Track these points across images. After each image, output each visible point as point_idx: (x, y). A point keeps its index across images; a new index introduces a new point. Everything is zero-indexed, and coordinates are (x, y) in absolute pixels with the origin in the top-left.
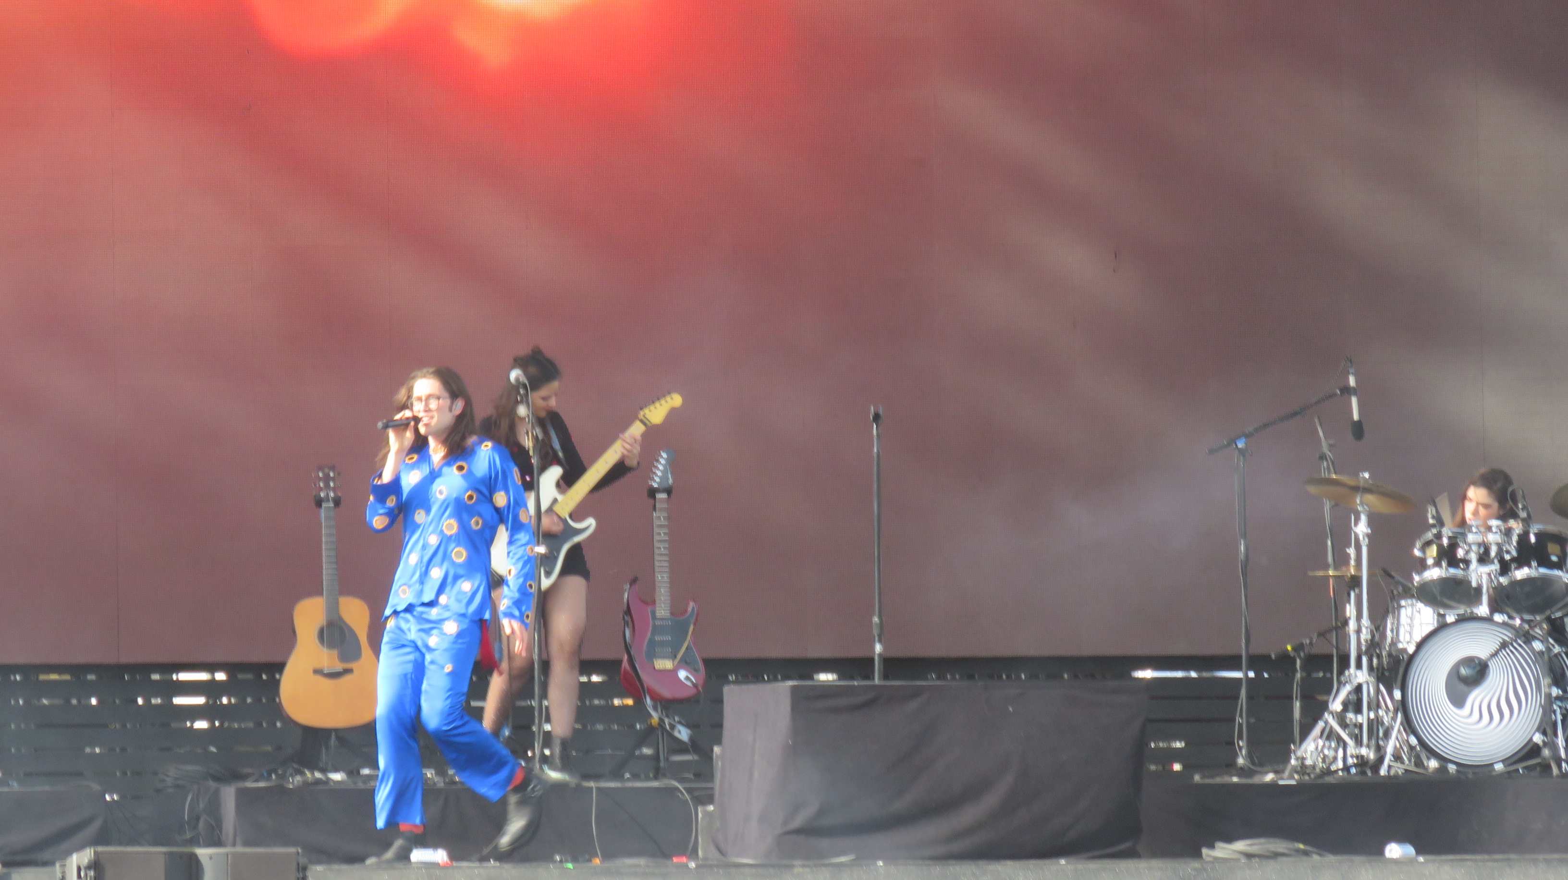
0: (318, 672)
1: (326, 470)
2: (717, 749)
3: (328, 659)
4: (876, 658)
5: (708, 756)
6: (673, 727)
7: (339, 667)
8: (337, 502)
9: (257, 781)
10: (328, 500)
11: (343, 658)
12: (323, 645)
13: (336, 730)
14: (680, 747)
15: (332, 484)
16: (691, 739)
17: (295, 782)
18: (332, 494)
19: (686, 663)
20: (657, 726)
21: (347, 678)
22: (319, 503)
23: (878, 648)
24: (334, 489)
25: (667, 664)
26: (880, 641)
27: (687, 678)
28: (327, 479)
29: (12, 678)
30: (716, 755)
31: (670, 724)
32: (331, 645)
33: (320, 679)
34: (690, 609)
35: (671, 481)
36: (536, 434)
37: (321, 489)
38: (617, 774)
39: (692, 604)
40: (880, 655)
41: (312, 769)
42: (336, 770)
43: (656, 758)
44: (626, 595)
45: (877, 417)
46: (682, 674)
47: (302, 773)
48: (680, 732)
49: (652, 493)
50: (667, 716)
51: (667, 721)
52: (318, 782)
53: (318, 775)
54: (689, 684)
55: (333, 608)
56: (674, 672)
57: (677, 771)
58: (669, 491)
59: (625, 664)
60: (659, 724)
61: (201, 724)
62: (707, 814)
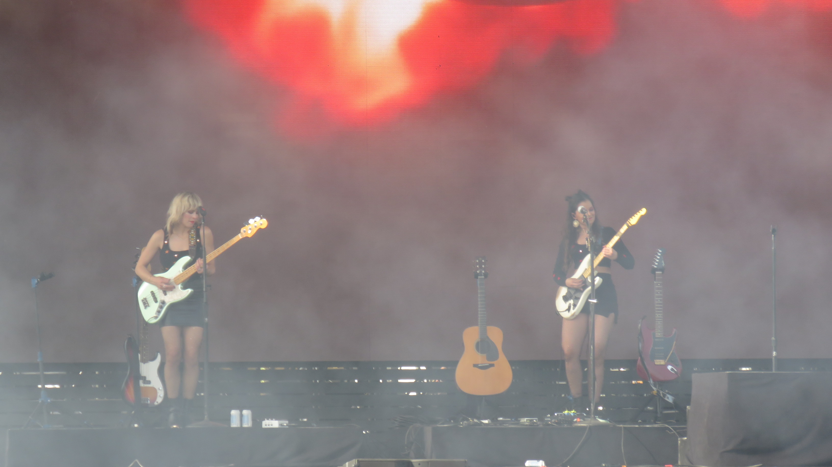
0: (475, 366)
1: (480, 259)
2: (688, 407)
3: (481, 359)
4: (773, 359)
5: (683, 411)
6: (664, 395)
7: (487, 363)
8: (486, 275)
9: (443, 424)
10: (481, 275)
11: (489, 359)
12: (479, 352)
13: (485, 396)
14: (668, 406)
15: (483, 266)
16: (674, 401)
17: (464, 425)
18: (483, 272)
19: (671, 362)
20: (656, 395)
21: (492, 368)
22: (476, 276)
23: (774, 353)
24: (484, 269)
25: (662, 362)
26: (775, 351)
27: (672, 369)
28: (480, 264)
29: (313, 368)
30: (688, 410)
31: (663, 394)
32: (482, 352)
33: (476, 369)
34: (673, 333)
35: (663, 265)
36: (592, 239)
37: (477, 269)
38: (634, 421)
39: (675, 330)
40: (775, 357)
41: (473, 417)
42: (485, 419)
43: (655, 412)
44: (640, 325)
45: (774, 231)
46: (669, 367)
47: (468, 420)
48: (668, 398)
49: (654, 270)
50: (661, 390)
51: (661, 392)
52: (476, 424)
53: (476, 421)
54: (673, 372)
55: (484, 332)
56: (665, 366)
57: (666, 419)
58: (662, 270)
59: (639, 362)
60: (657, 394)
61: (413, 394)
62: (683, 441)
